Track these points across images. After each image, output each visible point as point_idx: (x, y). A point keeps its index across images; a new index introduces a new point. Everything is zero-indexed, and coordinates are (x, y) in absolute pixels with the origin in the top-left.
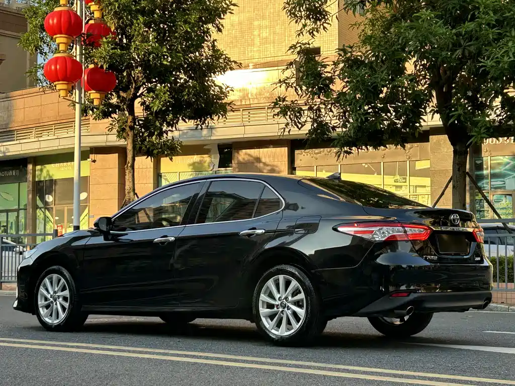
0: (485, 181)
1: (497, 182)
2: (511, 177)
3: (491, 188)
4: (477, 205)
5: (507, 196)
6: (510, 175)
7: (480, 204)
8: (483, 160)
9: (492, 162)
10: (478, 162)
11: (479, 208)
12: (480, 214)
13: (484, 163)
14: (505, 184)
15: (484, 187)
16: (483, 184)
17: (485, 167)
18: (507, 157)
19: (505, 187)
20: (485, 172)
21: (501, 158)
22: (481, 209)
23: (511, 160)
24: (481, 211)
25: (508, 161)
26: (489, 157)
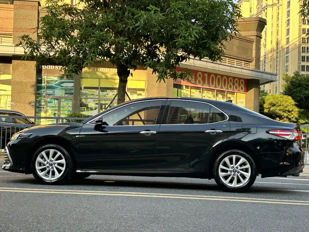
0: (43, 90)
1: (50, 91)
2: (58, 89)
3: (46, 94)
4: (38, 104)
5: (55, 100)
6: (58, 88)
7: (39, 104)
8: (42, 78)
9: (48, 79)
10: (39, 79)
11: (38, 105)
12: (38, 109)
13: (43, 79)
14: (54, 93)
15: (42, 94)
16: (42, 92)
17: (43, 82)
18: (56, 77)
19: (54, 94)
20: (43, 85)
21: (53, 77)
22: (40, 106)
23: (59, 79)
24: (39, 107)
25: (57, 79)
26: (46, 77)
